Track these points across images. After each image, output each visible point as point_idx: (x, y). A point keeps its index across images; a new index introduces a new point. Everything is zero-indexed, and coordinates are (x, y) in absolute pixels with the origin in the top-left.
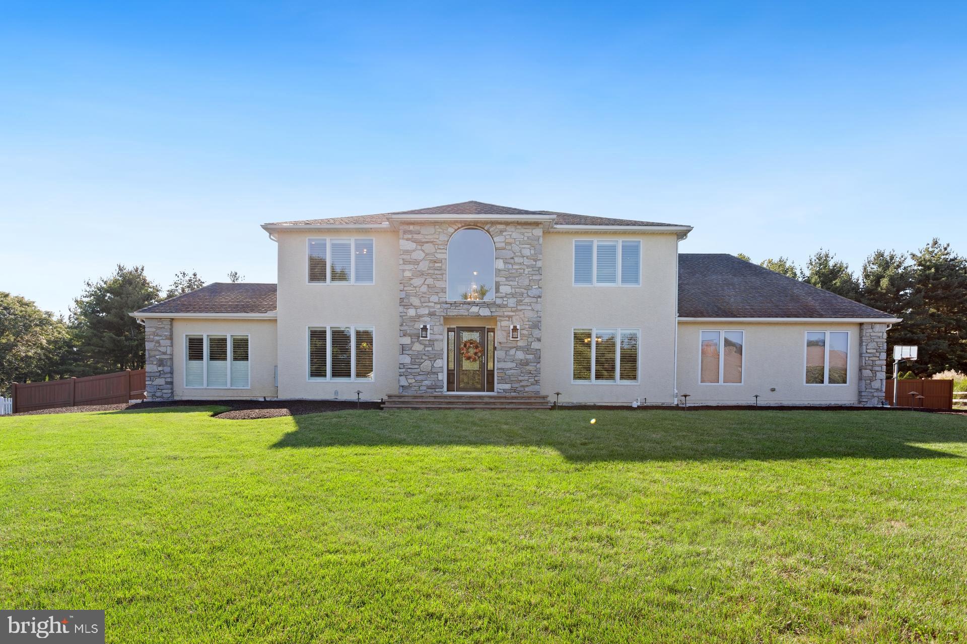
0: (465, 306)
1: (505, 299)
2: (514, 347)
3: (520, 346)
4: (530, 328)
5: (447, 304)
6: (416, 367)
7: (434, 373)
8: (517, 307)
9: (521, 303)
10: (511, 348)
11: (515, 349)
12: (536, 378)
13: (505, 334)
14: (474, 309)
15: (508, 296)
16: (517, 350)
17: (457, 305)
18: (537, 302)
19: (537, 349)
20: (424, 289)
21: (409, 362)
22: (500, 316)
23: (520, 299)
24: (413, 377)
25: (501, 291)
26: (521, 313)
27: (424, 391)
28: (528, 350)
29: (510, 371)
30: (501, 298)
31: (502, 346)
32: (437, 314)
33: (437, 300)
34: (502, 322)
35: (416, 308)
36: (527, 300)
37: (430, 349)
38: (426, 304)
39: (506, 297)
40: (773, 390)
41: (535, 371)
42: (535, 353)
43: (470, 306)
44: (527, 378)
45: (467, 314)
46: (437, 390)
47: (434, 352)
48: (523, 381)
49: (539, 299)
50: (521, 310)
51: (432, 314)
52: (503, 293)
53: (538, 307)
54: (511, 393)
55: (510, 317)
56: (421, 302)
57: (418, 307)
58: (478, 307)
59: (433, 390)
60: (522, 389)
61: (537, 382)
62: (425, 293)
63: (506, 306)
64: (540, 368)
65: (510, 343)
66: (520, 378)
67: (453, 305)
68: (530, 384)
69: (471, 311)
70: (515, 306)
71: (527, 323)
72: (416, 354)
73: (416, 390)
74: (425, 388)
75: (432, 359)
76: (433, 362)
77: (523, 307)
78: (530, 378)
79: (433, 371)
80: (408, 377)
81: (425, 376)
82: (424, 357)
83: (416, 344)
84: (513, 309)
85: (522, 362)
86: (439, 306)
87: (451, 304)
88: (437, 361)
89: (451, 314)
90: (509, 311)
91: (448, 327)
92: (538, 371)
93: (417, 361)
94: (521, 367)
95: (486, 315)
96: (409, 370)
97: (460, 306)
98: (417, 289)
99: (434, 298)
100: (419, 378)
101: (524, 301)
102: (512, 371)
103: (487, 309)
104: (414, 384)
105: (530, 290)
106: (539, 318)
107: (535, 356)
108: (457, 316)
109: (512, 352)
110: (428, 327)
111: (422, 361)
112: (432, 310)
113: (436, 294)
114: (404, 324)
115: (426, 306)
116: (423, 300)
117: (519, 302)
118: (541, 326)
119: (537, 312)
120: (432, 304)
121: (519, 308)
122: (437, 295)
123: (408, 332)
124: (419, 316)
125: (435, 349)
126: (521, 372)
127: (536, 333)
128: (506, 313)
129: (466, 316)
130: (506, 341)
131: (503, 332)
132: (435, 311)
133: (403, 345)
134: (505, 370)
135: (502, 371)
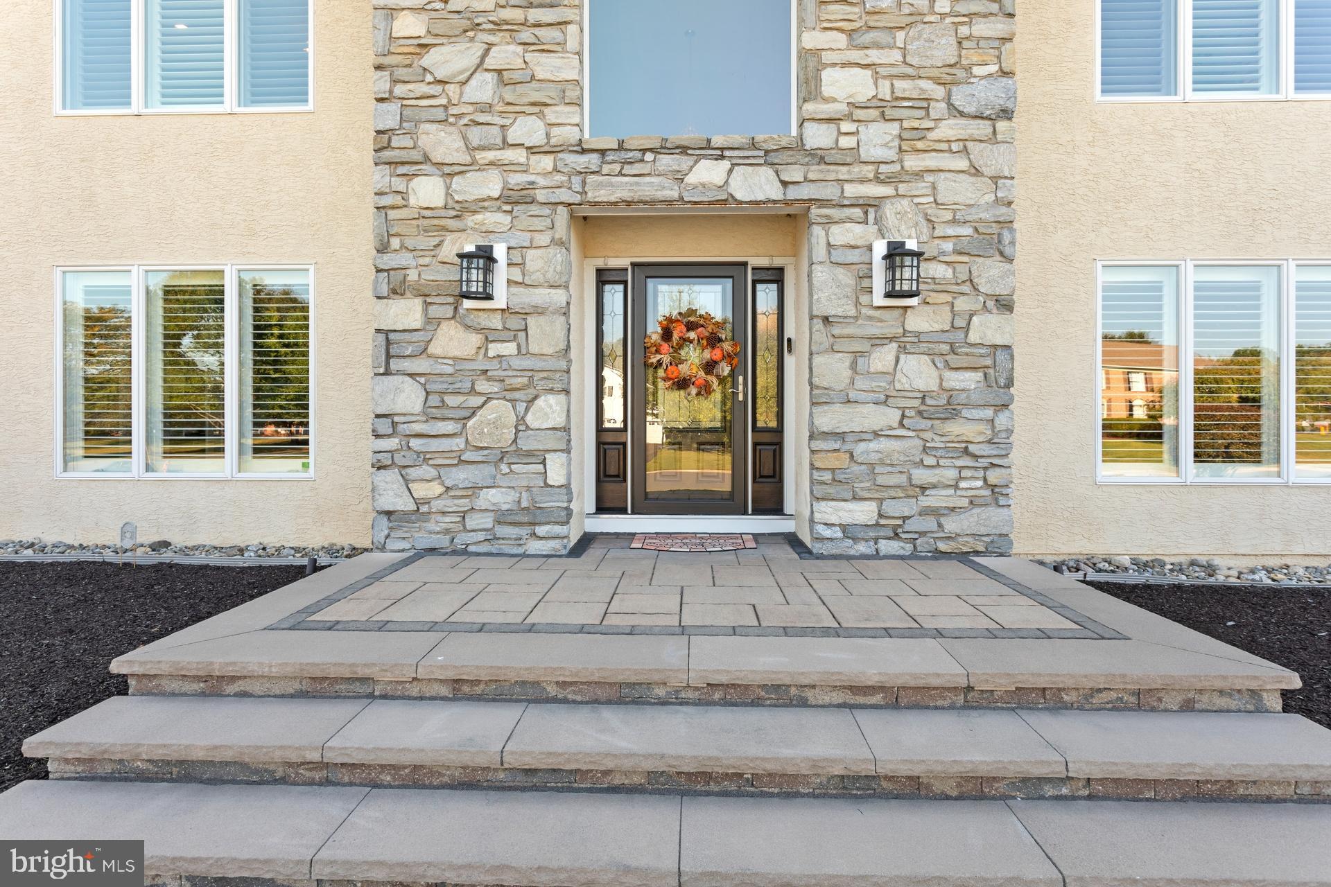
0: (666, 161)
1: (846, 127)
2: (891, 339)
3: (918, 334)
4: (961, 253)
5: (584, 151)
6: (449, 427)
7: (529, 454)
8: (901, 161)
9: (920, 145)
10: (879, 341)
11: (895, 345)
12: (994, 476)
13: (846, 278)
14: (708, 173)
15: (859, 114)
16: (903, 349)
17: (630, 154)
18: (993, 138)
19: (995, 347)
20: (482, 89)
21: (418, 408)
22: (822, 203)
23: (916, 124)
24: (433, 473)
25: (827, 91)
26: (921, 187)
27: (481, 536)
28: (953, 352)
29: (873, 445)
30: (829, 120)
31: (836, 331)
32: (541, 196)
33: (538, 138)
34: (835, 229)
35: (449, 171)
36: (949, 129)
37: (509, 348)
38: (490, 155)
39: (849, 117)
41: (990, 442)
42: (989, 362)
43: (685, 161)
44: (952, 474)
45: (674, 194)
46: (541, 530)
47: (527, 363)
48: (934, 487)
49: (1002, 125)
50: (919, 174)
51: (515, 199)
52: (834, 100)
53: (992, 159)
54: (876, 540)
55: (868, 205)
56: (471, 149)
57: (457, 169)
58: (726, 164)
59: (524, 531)
60: (929, 524)
61: (997, 493)
62: (487, 108)
63: (853, 157)
64: (1010, 432)
65: (870, 318)
66: (920, 476)
67: (610, 157)
68: (965, 503)
69: (691, 179)
70: (891, 154)
71: (950, 231)
72: (450, 370)
73: (447, 531)
74: (487, 521)
75: (517, 395)
76: (521, 407)
77: (931, 161)
78: (965, 473)
79: (524, 445)
80: (413, 473)
81: (489, 469)
82: (483, 386)
83: (444, 325)
84: (883, 168)
85: (929, 401)
86: (547, 162)
87: (603, 152)
88: (540, 402)
89: (602, 195)
90: (863, 181)
91: (600, 263)
92: (1000, 441)
93: (451, 401)
94: (926, 424)
95: (760, 197)
96: (414, 443)
97: (642, 161)
98: (452, 89)
99: (528, 130)
100: (460, 476)
101: (931, 135)
102: (883, 444)
103: (768, 172)
104: (437, 505)
105: (957, 83)
106: (1004, 210)
107: (985, 375)
108: (629, 203)
109: (883, 358)
110: (500, 252)
111: (476, 401)
112: (516, 179)
113: (536, 109)
114: (395, 243)
115: (492, 164)
116: (475, 135)
117: (910, 140)
118: (1013, 243)
119: (995, 179)
120: (519, 156)
121: (912, 162)
122: (541, 115)
123: (413, 275)
124: (462, 210)
125: (534, 348)
126: (925, 450)
127: (989, 273)
128: (851, 190)
129: (670, 202)
130: (853, 312)
131: (840, 271)
132: (533, 183)
133: (392, 336)
134: (849, 438)
135: (837, 446)
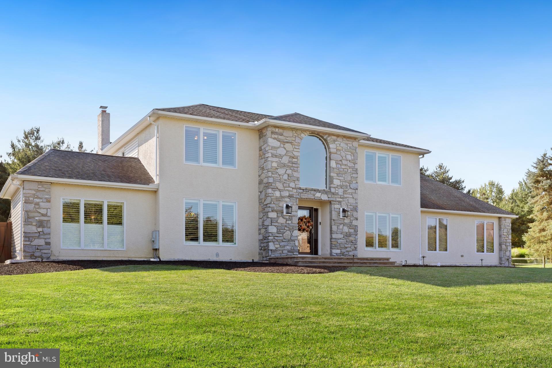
0: (312, 192)
1: (337, 189)
2: (342, 224)
3: (346, 223)
4: (351, 211)
5: (301, 189)
6: (281, 235)
7: (293, 240)
8: (344, 195)
9: (346, 193)
10: (341, 224)
11: (343, 225)
12: (355, 246)
13: (336, 213)
14: (318, 195)
15: (338, 187)
16: (344, 225)
17: (307, 191)
18: (355, 193)
19: (355, 225)
20: (286, 177)
21: (276, 232)
22: (333, 201)
23: (346, 190)
24: (278, 243)
25: (334, 183)
26: (346, 200)
27: (286, 254)
28: (350, 226)
29: (340, 241)
30: (334, 188)
31: (335, 222)
32: (295, 196)
33: (294, 186)
34: (335, 205)
35: (280, 191)
36: (350, 191)
37: (290, 222)
38: (287, 188)
39: (337, 187)
40: (462, 256)
41: (355, 241)
42: (355, 228)
43: (315, 193)
44: (350, 245)
45: (313, 198)
46: (294, 253)
47: (292, 225)
48: (348, 247)
49: (356, 191)
50: (346, 198)
51: (290, 196)
52: (335, 185)
53: (355, 196)
54: (340, 256)
55: (340, 202)
56: (284, 187)
57: (282, 190)
58: (321, 194)
59: (292, 253)
60: (347, 253)
61: (356, 249)
62: (285, 180)
63: (338, 194)
64: (357, 239)
65: (340, 220)
66: (346, 246)
67: (304, 191)
68: (352, 250)
69: (316, 195)
70: (342, 194)
71: (350, 207)
72: (281, 225)
73: (280, 253)
74: (286, 252)
75: (291, 230)
76: (292, 232)
77: (347, 196)
78: (352, 245)
79: (292, 239)
80: (275, 243)
81: (287, 243)
82: (286, 228)
83: (280, 217)
84: (341, 196)
85: (347, 234)
86: (295, 191)
87: (303, 190)
88: (294, 232)
89: (303, 197)
90: (339, 198)
92: (356, 240)
93: (281, 231)
94: (347, 237)
95: (325, 199)
96: (275, 238)
97: (309, 192)
98: (281, 176)
99: (292, 185)
100: (282, 244)
101: (348, 191)
102: (341, 240)
103: (326, 195)
104: (279, 249)
105: (351, 184)
106: (357, 204)
107: (354, 230)
108: (307, 199)
109: (341, 227)
110: (290, 205)
111: (285, 231)
112: (291, 193)
113: (294, 181)
114: (273, 202)
115: (287, 190)
116: (285, 185)
117: (345, 192)
118: (358, 209)
119: (356, 199)
120: (291, 189)
121: (345, 196)
122: (294, 182)
123: (275, 209)
124: (282, 197)
125: (293, 222)
126: (347, 242)
127: (355, 214)
128: (337, 199)
129: (313, 199)
130: (337, 219)
131: (336, 212)
132: (293, 194)
133: (272, 219)
134: (337, 239)
135: (335, 240)
